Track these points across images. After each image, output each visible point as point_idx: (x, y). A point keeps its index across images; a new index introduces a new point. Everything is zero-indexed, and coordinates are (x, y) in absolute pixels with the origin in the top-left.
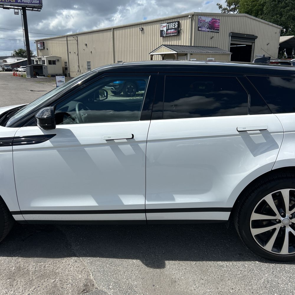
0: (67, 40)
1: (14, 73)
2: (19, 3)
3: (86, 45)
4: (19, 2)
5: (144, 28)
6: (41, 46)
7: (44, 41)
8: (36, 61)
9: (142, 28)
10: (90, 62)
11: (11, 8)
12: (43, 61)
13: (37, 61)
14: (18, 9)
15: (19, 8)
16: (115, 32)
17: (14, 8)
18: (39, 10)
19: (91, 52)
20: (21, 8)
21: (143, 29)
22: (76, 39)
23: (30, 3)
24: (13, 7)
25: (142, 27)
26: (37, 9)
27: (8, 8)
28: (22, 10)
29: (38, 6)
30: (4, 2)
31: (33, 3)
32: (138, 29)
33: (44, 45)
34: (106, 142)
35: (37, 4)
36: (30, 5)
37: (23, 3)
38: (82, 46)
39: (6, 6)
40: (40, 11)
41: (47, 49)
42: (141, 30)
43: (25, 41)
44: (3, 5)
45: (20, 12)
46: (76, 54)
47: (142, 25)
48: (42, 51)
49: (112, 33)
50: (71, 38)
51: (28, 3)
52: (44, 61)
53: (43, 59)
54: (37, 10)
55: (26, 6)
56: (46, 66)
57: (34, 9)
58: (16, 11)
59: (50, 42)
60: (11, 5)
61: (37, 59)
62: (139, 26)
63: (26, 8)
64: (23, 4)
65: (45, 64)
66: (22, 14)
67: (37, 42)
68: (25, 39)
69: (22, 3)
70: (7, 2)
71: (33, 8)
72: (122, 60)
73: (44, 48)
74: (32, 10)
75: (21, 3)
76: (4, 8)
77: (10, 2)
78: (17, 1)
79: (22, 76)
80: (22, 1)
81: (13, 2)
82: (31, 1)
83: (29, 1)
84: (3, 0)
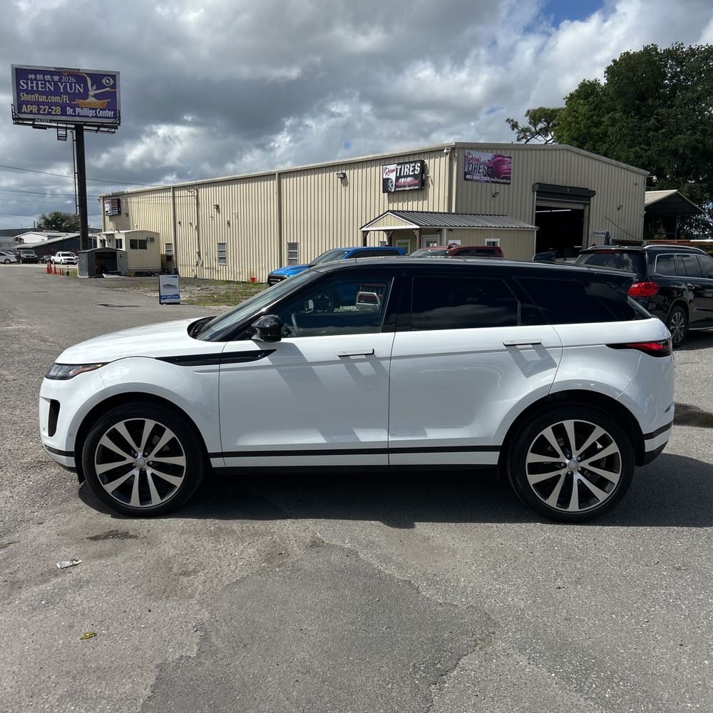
0: (174, 197)
1: (48, 268)
2: (70, 115)
3: (217, 207)
4: (68, 113)
5: (347, 172)
6: (113, 209)
7: (121, 198)
8: (101, 241)
9: (342, 173)
10: (224, 244)
11: (50, 127)
12: (117, 240)
13: (104, 240)
14: (66, 128)
15: (68, 126)
16: (284, 181)
17: (57, 127)
19: (229, 223)
20: (73, 126)
21: (344, 174)
22: (195, 194)
23: (92, 117)
24: (55, 125)
25: (344, 172)
26: (106, 129)
27: (45, 127)
28: (74, 131)
29: (112, 123)
30: (35, 114)
31: (100, 117)
32: (333, 176)
33: (119, 206)
34: (339, 358)
35: (109, 118)
36: (94, 120)
37: (79, 116)
38: (207, 210)
39: (40, 123)
40: (114, 133)
41: (127, 215)
42: (341, 178)
43: (77, 197)
44: (34, 120)
45: (71, 135)
46: (194, 227)
47: (344, 167)
48: (115, 218)
49: (276, 182)
50: (184, 193)
51: (88, 117)
52: (121, 240)
53: (117, 237)
54: (108, 132)
55: (85, 122)
56: (125, 253)
57: (102, 129)
58: (62, 132)
59: (134, 200)
60: (51, 121)
61: (105, 238)
62: (336, 168)
63: (85, 127)
64: (77, 119)
65: (121, 248)
66: (75, 139)
67: (104, 201)
68: (77, 194)
69: (75, 116)
70: (43, 114)
71: (99, 127)
72: (299, 241)
73: (119, 212)
74: (97, 131)
75: (73, 116)
76: (35, 127)
77: (49, 113)
78: (64, 113)
79: (68, 273)
80: (77, 112)
81: (56, 115)
82: (96, 113)
83: (92, 113)
84: (35, 110)
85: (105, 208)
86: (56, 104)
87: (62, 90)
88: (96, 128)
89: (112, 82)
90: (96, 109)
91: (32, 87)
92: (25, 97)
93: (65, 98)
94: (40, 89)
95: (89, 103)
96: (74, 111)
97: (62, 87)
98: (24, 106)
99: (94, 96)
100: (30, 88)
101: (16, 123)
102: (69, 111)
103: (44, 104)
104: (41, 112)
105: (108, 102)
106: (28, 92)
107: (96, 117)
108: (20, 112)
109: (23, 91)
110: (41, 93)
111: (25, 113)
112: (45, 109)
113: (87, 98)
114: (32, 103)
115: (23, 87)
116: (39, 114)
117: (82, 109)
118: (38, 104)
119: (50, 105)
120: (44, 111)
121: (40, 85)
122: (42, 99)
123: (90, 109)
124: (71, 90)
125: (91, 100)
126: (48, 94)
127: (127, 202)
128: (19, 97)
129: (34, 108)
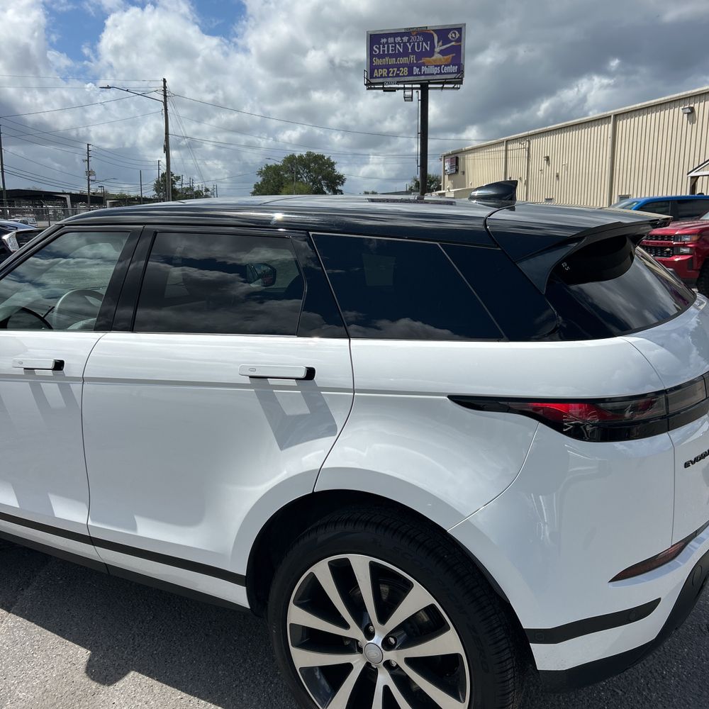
0: (506, 150)
2: (416, 75)
3: (548, 159)
4: (414, 73)
5: (696, 106)
6: (451, 167)
7: (459, 156)
9: (689, 108)
10: (551, 199)
11: (399, 89)
14: (412, 89)
15: (414, 86)
16: (620, 123)
17: (404, 88)
18: (456, 86)
19: (558, 176)
20: (419, 86)
21: (692, 109)
22: (527, 146)
23: (437, 74)
24: (402, 86)
25: (692, 106)
26: (452, 86)
27: (393, 90)
28: (420, 91)
29: (455, 78)
30: (385, 77)
31: (444, 73)
32: (679, 112)
33: (457, 164)
35: (453, 73)
36: (438, 77)
37: (424, 74)
38: (537, 163)
39: (389, 86)
40: (459, 88)
41: (464, 173)
42: (688, 114)
43: (419, 157)
44: (383, 83)
45: (417, 95)
46: (524, 182)
47: (692, 99)
48: (452, 177)
49: (611, 125)
50: (516, 145)
51: (433, 74)
54: (453, 88)
55: (429, 80)
57: (445, 86)
58: (408, 93)
59: (471, 156)
60: (398, 83)
62: (682, 102)
63: (430, 86)
64: (423, 78)
66: (420, 98)
67: (444, 159)
68: (419, 153)
69: (421, 75)
70: (391, 77)
71: (443, 83)
72: (631, 193)
73: (457, 170)
74: (442, 88)
75: (419, 75)
76: (386, 90)
77: (398, 75)
78: (410, 73)
80: (423, 71)
81: (404, 76)
82: (440, 69)
83: (436, 70)
84: (385, 74)
85: (444, 167)
86: (404, 65)
87: (410, 51)
88: (441, 86)
89: (458, 35)
90: (440, 66)
91: (384, 51)
92: (377, 62)
93: (413, 58)
94: (390, 52)
95: (435, 61)
96: (420, 71)
97: (410, 48)
98: (376, 71)
99: (439, 53)
100: (381, 53)
101: (368, 89)
102: (416, 70)
103: (393, 66)
104: (390, 75)
105: (453, 57)
106: (380, 56)
107: (441, 73)
108: (372, 77)
109: (375, 56)
110: (391, 56)
111: (376, 77)
112: (394, 71)
113: (433, 55)
114: (382, 67)
115: (376, 52)
116: (388, 77)
117: (427, 67)
118: (388, 67)
119: (399, 67)
120: (393, 73)
121: (390, 48)
122: (393, 61)
123: (435, 66)
124: (418, 49)
125: (437, 56)
126: (399, 55)
127: (464, 159)
128: (371, 62)
129: (384, 72)
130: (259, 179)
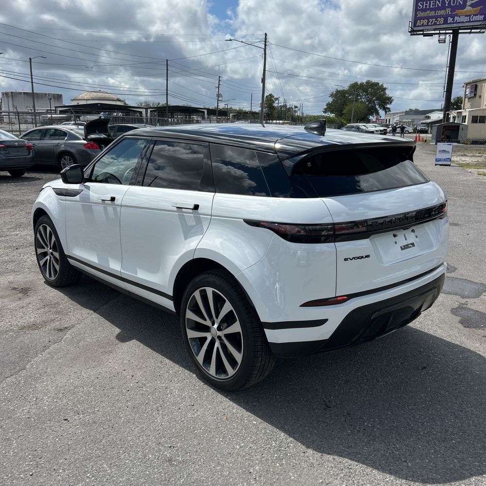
2: (450, 23)
6: (471, 92)
7: (477, 84)
8: (453, 117)
11: (435, 34)
12: (463, 117)
13: (455, 117)
14: (446, 34)
15: (448, 31)
17: (439, 34)
18: (482, 31)
20: (451, 31)
23: (466, 22)
24: (438, 32)
26: (478, 30)
27: (431, 35)
28: (452, 35)
29: (480, 25)
30: (425, 26)
31: (473, 21)
33: (476, 90)
35: (479, 21)
36: (468, 24)
37: (457, 23)
39: (428, 32)
40: (484, 32)
41: (480, 97)
43: (446, 85)
44: (423, 31)
45: (449, 38)
48: (472, 99)
51: (464, 22)
52: (465, 116)
53: (464, 114)
54: (480, 32)
55: (459, 27)
56: (467, 126)
57: (473, 31)
58: (442, 37)
60: (434, 30)
61: (456, 115)
63: (460, 31)
64: (455, 25)
65: (465, 122)
66: (451, 41)
67: (466, 87)
68: (446, 82)
69: (454, 23)
70: (430, 25)
71: (471, 29)
73: (475, 95)
74: (470, 33)
75: (452, 23)
76: (425, 35)
77: (435, 24)
78: (446, 22)
79: (426, 141)
80: (455, 20)
81: (440, 24)
82: (470, 18)
83: (466, 19)
84: (425, 23)
85: (466, 92)
86: (440, 17)
87: (447, 5)
88: (469, 31)
90: (470, 16)
91: (426, 6)
92: (420, 14)
93: (448, 11)
94: (431, 7)
95: (465, 12)
96: (453, 20)
97: (447, 3)
98: (419, 21)
99: (470, 6)
100: (424, 7)
101: (411, 35)
102: (450, 20)
103: (432, 17)
104: (429, 24)
105: (481, 8)
106: (423, 10)
107: (470, 21)
108: (415, 26)
109: (419, 10)
110: (431, 10)
111: (418, 26)
112: (433, 21)
113: (465, 8)
114: (423, 18)
115: (420, 7)
116: (428, 25)
117: (459, 17)
118: (428, 18)
119: (436, 17)
120: (432, 23)
121: (432, 4)
122: (432, 13)
123: (466, 16)
124: (453, 4)
125: (468, 8)
126: (439, 8)
127: (482, 87)
128: (416, 15)
129: (425, 22)
130: (330, 100)
